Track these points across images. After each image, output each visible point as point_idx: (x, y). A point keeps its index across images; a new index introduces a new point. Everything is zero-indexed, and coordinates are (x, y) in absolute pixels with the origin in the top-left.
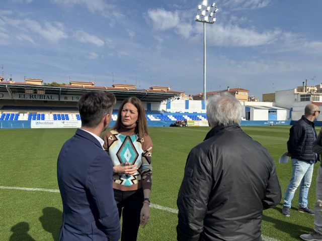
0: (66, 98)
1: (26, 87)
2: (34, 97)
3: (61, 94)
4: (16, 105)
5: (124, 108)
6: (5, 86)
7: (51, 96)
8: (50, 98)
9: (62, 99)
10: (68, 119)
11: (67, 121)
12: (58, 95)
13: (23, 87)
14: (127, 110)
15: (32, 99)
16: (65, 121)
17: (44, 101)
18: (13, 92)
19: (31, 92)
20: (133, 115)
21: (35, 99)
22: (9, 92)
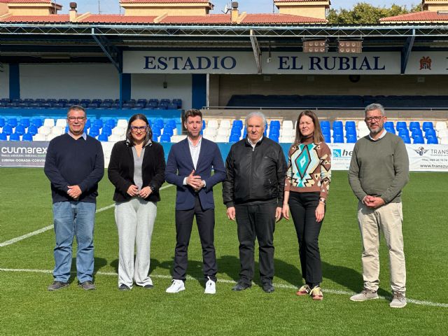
0: (425, 63)
1: (305, 32)
2: (322, 64)
3: (414, 49)
4: (266, 93)
5: (301, 122)
6: (248, 32)
7: (376, 59)
8: (372, 65)
9: (413, 69)
10: (434, 140)
11: (433, 146)
12: (398, 55)
13: (297, 32)
14: (303, 123)
15: (316, 72)
16: (426, 146)
17: (351, 77)
18: (265, 50)
19: (320, 48)
20: (309, 126)
21: (325, 72)
22: (255, 51)
